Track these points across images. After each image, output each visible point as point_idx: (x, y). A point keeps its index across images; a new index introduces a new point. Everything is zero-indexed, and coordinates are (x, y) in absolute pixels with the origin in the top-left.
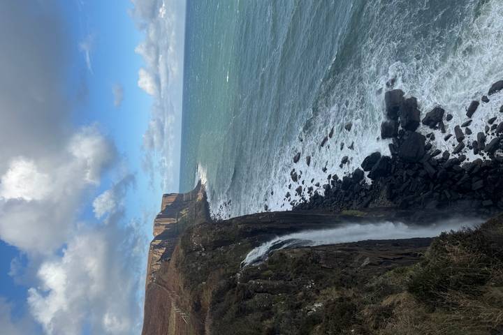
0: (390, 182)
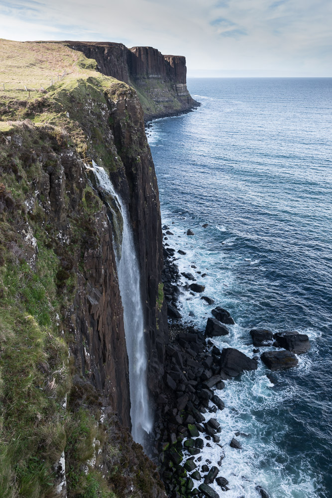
0: (199, 338)
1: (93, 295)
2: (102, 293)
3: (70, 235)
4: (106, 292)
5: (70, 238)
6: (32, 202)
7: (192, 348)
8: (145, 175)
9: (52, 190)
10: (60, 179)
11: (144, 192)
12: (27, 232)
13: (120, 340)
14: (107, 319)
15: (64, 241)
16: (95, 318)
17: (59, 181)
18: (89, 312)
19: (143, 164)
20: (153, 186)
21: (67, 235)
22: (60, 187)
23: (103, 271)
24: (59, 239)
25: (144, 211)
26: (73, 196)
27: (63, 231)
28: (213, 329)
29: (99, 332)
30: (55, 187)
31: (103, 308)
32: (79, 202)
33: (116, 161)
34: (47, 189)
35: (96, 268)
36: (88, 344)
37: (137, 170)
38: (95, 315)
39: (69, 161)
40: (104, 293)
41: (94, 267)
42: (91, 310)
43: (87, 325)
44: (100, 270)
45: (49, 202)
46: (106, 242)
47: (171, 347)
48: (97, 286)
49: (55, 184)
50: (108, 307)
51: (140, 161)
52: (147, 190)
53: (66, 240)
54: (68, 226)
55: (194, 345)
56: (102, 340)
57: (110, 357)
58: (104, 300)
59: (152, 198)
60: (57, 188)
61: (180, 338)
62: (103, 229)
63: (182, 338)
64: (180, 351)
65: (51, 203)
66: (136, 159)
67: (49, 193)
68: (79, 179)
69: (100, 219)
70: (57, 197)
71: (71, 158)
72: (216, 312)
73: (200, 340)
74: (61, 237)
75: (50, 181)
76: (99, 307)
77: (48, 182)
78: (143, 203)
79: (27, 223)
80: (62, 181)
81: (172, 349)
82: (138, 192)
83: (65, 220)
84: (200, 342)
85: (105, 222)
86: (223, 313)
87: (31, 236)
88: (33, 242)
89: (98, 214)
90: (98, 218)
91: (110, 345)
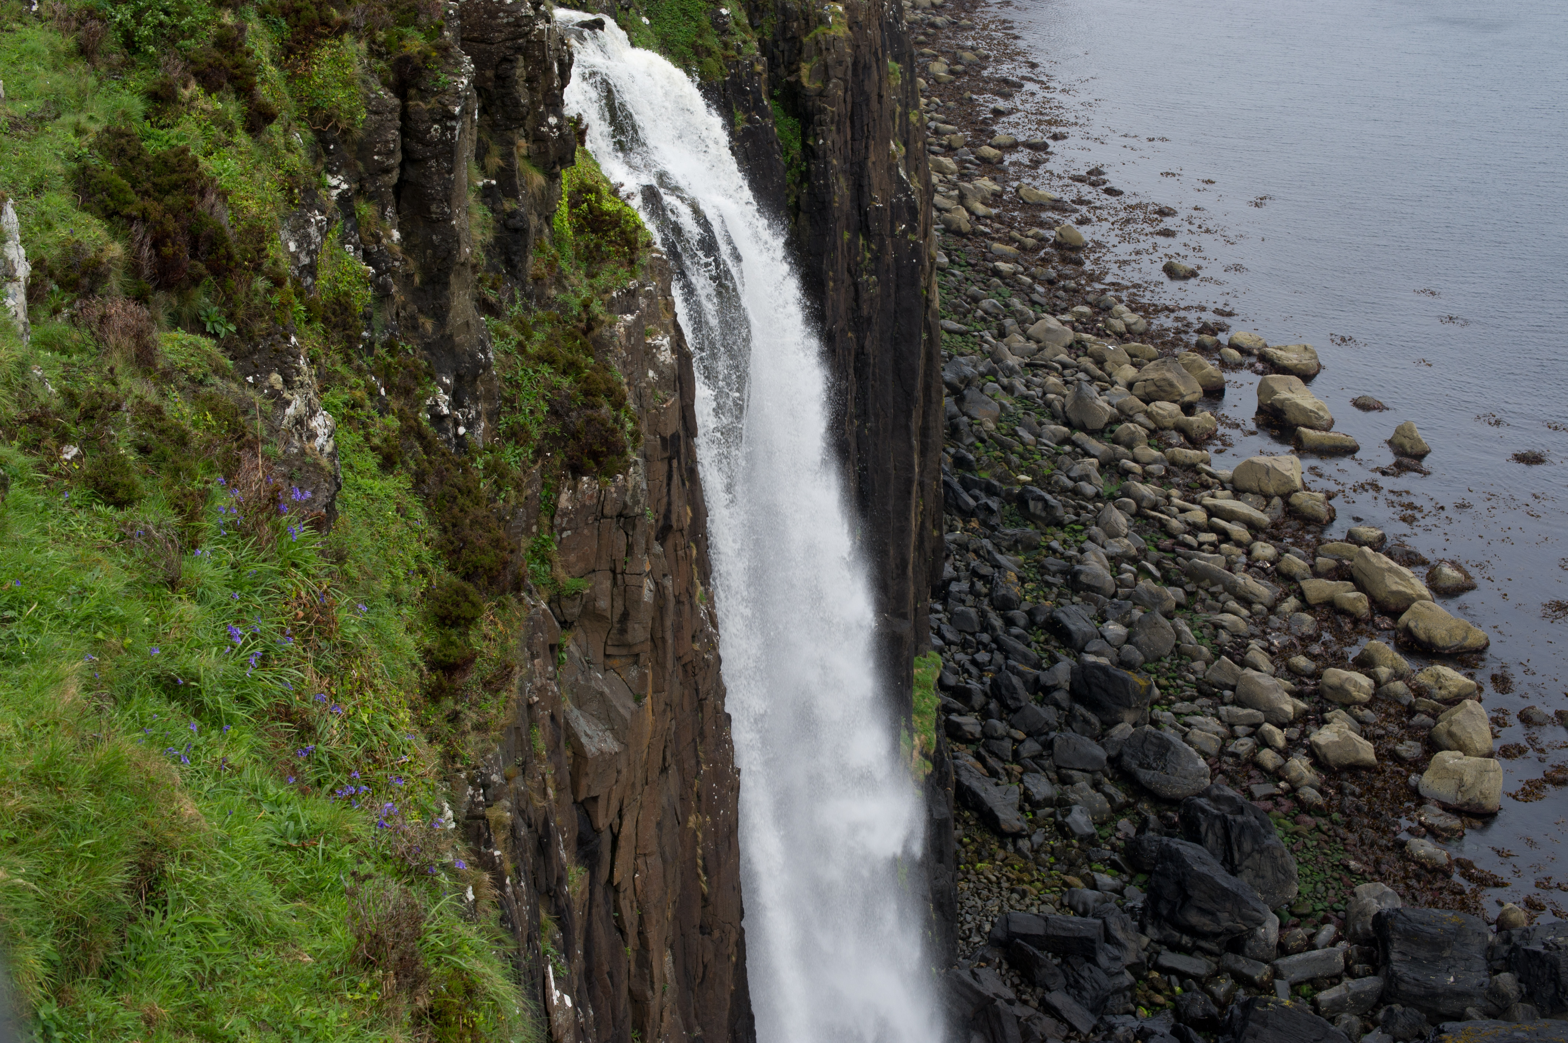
0: (1109, 938)
1: (595, 705)
2: (638, 699)
3: (489, 397)
4: (656, 691)
5: (493, 416)
6: (313, 231)
7: (1074, 987)
8: (868, 100)
9: (412, 173)
10: (453, 117)
11: (859, 188)
12: (288, 383)
13: (717, 934)
14: (659, 824)
15: (462, 430)
16: (602, 822)
17: (445, 128)
18: (575, 790)
19: (856, 47)
20: (906, 157)
21: (476, 399)
22: (451, 161)
23: (647, 594)
24: (438, 419)
25: (856, 285)
26: (508, 205)
27: (458, 378)
28: (1186, 898)
29: (616, 890)
30: (425, 160)
31: (639, 773)
32: (540, 231)
33: (720, 26)
34: (387, 171)
35: (613, 571)
36: (566, 949)
37: (825, 73)
38: (602, 803)
39: (499, 29)
40: (648, 700)
41: (605, 565)
42: (584, 782)
43: (563, 854)
44: (631, 580)
45: (396, 235)
46: (663, 439)
47: (966, 975)
48: (616, 663)
49: (427, 144)
50: (664, 770)
51: (840, 30)
52: (876, 176)
53: (469, 425)
54: (484, 351)
55: (1086, 974)
56: (632, 932)
57: (666, 1014)
58: (648, 729)
59: (896, 217)
60: (433, 163)
61: (1012, 936)
62: (651, 373)
63: (1025, 937)
64: (1010, 1002)
65: (406, 236)
66: (822, 20)
67: (398, 189)
68: (541, 120)
69: (637, 322)
70: (434, 208)
71: (509, 12)
72: (1203, 811)
73: (1116, 952)
74: (446, 411)
75: (404, 132)
76: (622, 764)
77: (393, 134)
78: (852, 242)
79: (293, 339)
80: (462, 130)
81: (970, 987)
82: (827, 185)
83: (467, 324)
84: (1117, 959)
85: (664, 341)
86: (1239, 818)
87: (309, 404)
88: (320, 432)
89: (632, 294)
90: (629, 317)
91: (668, 958)
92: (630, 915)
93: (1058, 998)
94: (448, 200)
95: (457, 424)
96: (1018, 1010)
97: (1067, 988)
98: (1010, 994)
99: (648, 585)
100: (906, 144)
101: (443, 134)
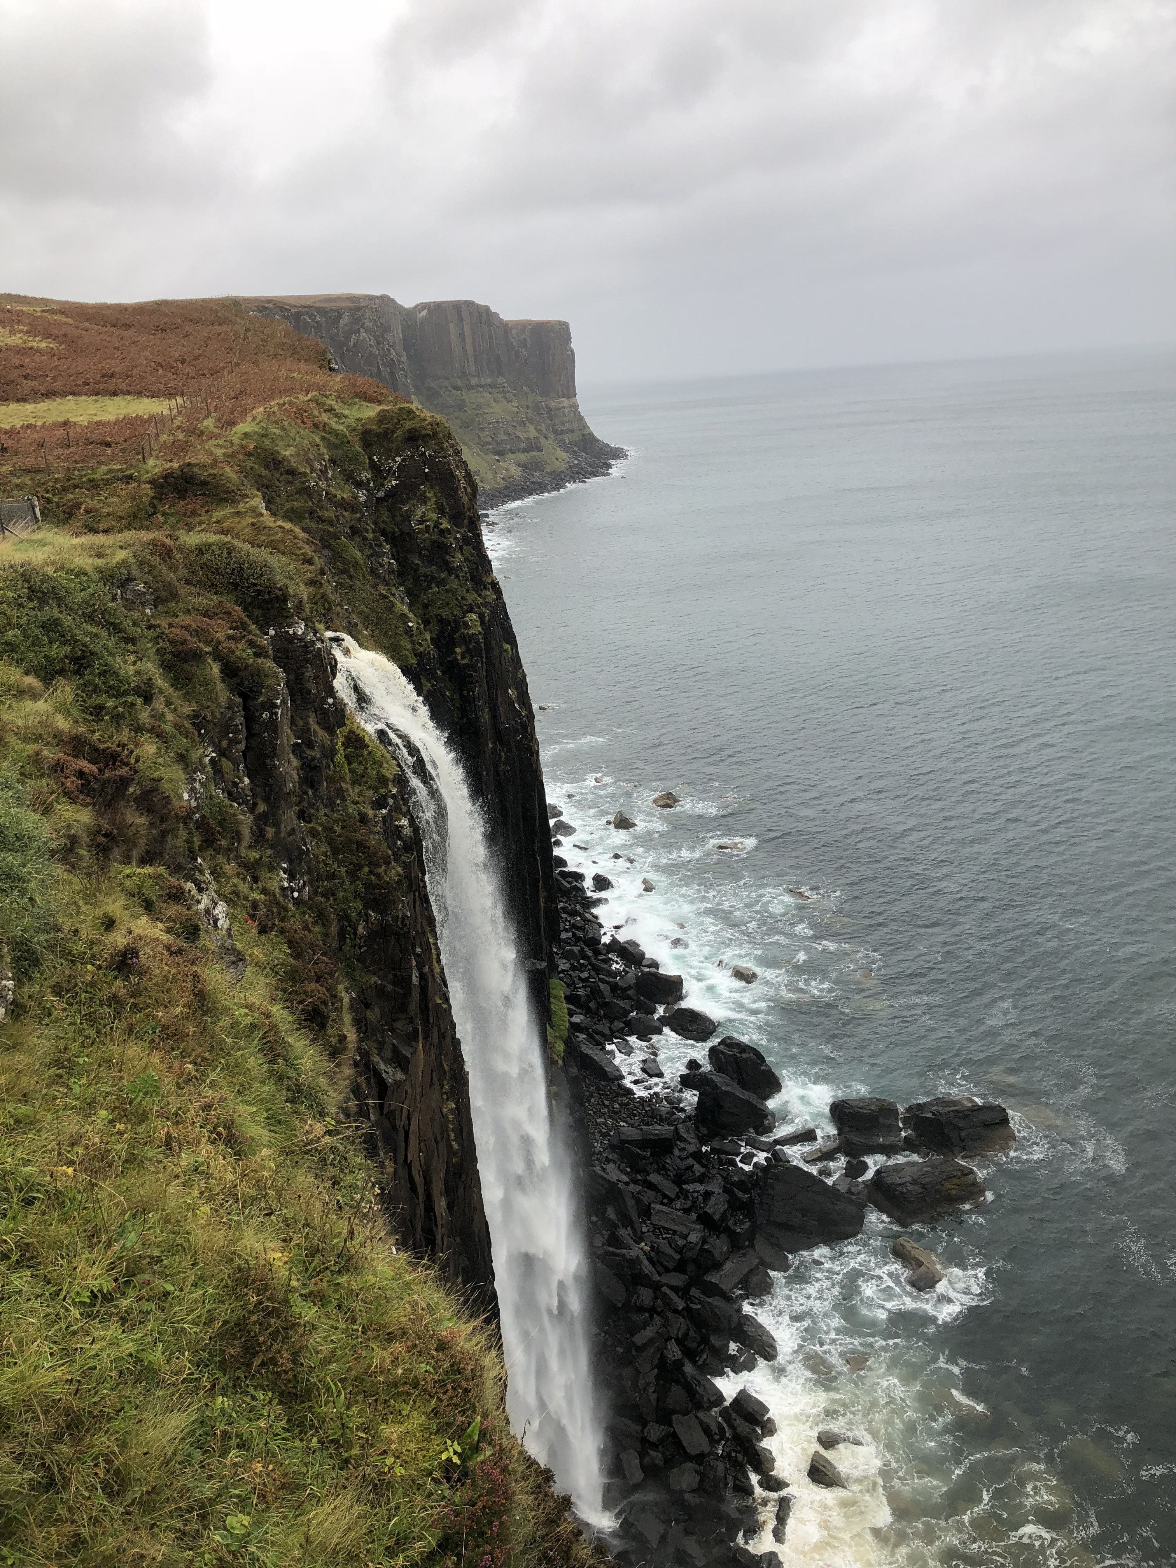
0: (679, 1137)
1: (389, 1054)
2: (414, 1044)
3: (309, 872)
4: (426, 1037)
5: (311, 883)
6: (197, 785)
7: (662, 1169)
8: (494, 667)
9: (254, 743)
10: (277, 707)
11: (495, 716)
12: (199, 889)
13: (464, 1177)
14: (433, 1120)
15: (296, 894)
16: (400, 1124)
17: (272, 714)
18: (381, 1108)
19: (485, 638)
20: (518, 697)
21: (302, 875)
22: (276, 733)
23: (415, 980)
24: (283, 889)
25: (497, 772)
26: (310, 753)
27: (290, 861)
28: (721, 1107)
29: (411, 1166)
30: (261, 734)
31: (418, 1090)
32: (328, 767)
33: (409, 631)
34: (239, 743)
35: (394, 969)
37: (468, 653)
38: (398, 1113)
39: (296, 650)
40: (420, 1044)
41: (389, 966)
42: (386, 1102)
44: (407, 973)
45: (247, 781)
46: (410, 881)
47: (598, 1169)
48: (400, 1024)
49: (261, 724)
50: (431, 1085)
51: (476, 629)
52: (502, 710)
53: (299, 891)
54: (305, 845)
55: (669, 1161)
56: (420, 1190)
57: (445, 1240)
58: (422, 1063)
59: (517, 732)
60: (266, 735)
61: (623, 1142)
62: (399, 842)
63: (630, 1142)
64: (627, 1184)
65: (251, 782)
66: (466, 624)
67: (244, 753)
68: (324, 701)
69: (389, 813)
70: (268, 761)
71: (301, 640)
72: (723, 1053)
73: (682, 1145)
74: (286, 884)
75: (245, 717)
76: (408, 1087)
77: (239, 720)
78: (494, 748)
79: (199, 860)
80: (282, 714)
81: (602, 1177)
82: (478, 718)
83: (294, 829)
84: (684, 1149)
85: (404, 822)
86: (744, 1056)
87: (212, 900)
88: (220, 916)
89: (384, 797)
90: (384, 811)
91: (443, 1203)
92: (418, 1180)
93: (654, 1178)
94: (275, 755)
95: (293, 891)
96: (633, 1188)
97: (658, 1171)
98: (625, 1178)
99: (415, 973)
100: (517, 689)
101: (271, 717)
